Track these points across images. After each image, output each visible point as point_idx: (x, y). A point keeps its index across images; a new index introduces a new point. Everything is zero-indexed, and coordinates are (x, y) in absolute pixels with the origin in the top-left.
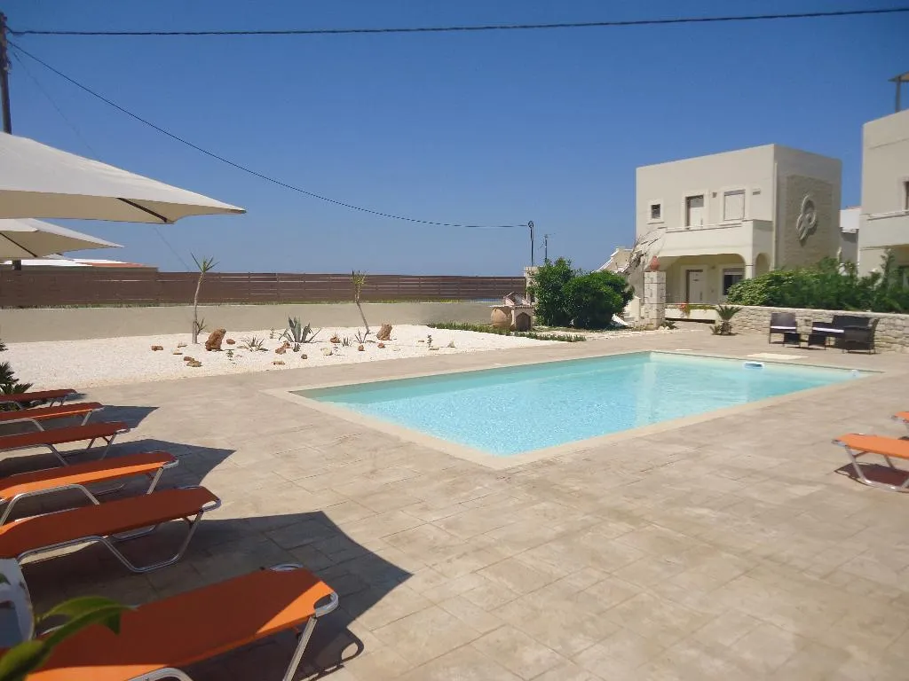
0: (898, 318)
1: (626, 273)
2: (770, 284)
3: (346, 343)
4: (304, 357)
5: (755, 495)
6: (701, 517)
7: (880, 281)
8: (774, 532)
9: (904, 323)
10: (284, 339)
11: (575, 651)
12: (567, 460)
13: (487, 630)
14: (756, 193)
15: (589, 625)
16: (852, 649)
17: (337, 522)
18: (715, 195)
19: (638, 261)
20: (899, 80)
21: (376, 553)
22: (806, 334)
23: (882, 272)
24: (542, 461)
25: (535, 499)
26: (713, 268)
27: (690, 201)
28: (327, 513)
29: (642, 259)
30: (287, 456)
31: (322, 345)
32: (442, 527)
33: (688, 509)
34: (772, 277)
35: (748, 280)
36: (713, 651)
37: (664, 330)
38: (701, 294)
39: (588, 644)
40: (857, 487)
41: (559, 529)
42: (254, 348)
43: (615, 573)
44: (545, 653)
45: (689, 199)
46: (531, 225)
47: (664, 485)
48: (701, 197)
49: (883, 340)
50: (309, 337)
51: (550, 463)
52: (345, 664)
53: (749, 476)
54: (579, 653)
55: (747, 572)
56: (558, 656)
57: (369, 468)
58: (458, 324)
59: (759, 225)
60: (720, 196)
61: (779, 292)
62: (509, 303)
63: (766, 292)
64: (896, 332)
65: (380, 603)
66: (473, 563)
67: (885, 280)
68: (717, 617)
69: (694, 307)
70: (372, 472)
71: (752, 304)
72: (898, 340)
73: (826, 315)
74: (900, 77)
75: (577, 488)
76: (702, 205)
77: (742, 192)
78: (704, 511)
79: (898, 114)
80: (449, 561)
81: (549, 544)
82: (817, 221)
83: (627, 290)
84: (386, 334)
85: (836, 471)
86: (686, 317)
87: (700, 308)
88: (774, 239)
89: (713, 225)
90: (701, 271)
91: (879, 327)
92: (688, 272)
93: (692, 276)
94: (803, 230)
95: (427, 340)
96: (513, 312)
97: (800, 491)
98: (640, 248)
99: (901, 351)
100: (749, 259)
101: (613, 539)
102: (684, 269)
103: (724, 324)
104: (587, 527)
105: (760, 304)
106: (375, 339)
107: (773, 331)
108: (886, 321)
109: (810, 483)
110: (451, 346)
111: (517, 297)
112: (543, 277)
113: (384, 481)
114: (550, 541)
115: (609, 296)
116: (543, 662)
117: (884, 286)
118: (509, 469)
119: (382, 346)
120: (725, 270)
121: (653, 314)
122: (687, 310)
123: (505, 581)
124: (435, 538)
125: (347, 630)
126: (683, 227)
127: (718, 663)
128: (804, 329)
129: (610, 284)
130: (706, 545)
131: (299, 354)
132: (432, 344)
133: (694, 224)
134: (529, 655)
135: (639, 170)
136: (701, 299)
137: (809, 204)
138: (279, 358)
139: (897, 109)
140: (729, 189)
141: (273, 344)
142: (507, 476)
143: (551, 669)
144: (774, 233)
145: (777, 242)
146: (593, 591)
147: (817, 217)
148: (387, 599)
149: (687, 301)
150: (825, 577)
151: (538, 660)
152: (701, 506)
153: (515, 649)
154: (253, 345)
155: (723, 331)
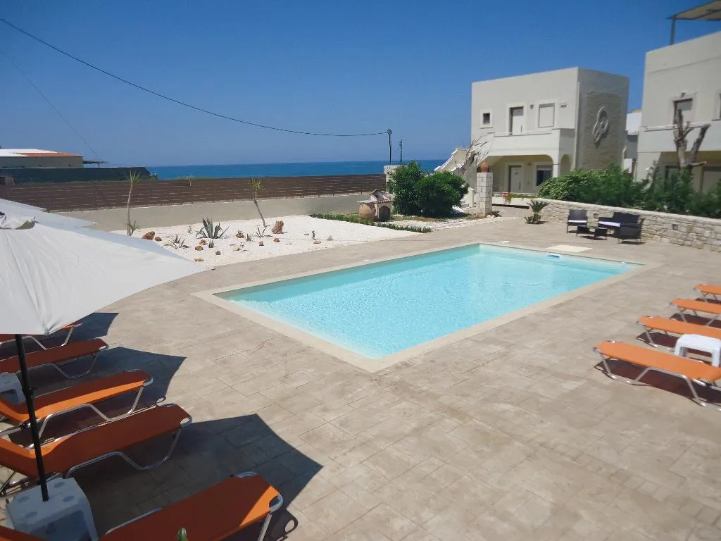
0: (659, 216)
1: (463, 169)
2: (570, 183)
3: (249, 239)
4: (218, 253)
5: (541, 391)
6: (504, 412)
7: (649, 186)
8: (549, 423)
9: (663, 220)
10: (200, 235)
11: (424, 520)
12: (419, 362)
13: (371, 507)
14: (563, 106)
15: (432, 501)
16: (583, 512)
17: (268, 423)
18: (532, 106)
19: (472, 159)
20: (674, 18)
21: (298, 449)
22: (593, 227)
23: (650, 179)
24: (402, 363)
25: (397, 398)
26: (530, 164)
27: (514, 111)
28: (260, 415)
29: (475, 157)
30: (225, 362)
31: (231, 241)
32: (337, 425)
33: (496, 404)
34: (572, 178)
35: (555, 179)
36: (504, 517)
37: (491, 218)
38: (520, 184)
39: (432, 515)
40: (607, 381)
41: (414, 425)
42: (177, 245)
43: (448, 461)
44: (406, 522)
45: (512, 111)
46: (390, 132)
47: (482, 384)
48: (522, 108)
49: (648, 232)
50: (220, 233)
51: (406, 365)
52: (287, 535)
53: (538, 374)
54: (426, 522)
55: (529, 456)
56: (414, 524)
57: (283, 373)
58: (334, 214)
59: (565, 133)
60: (536, 107)
61: (577, 190)
62: (373, 199)
63: (567, 190)
64: (656, 227)
65: (305, 490)
66: (359, 455)
67: (653, 185)
68: (508, 492)
69: (515, 196)
70: (286, 377)
71: (556, 198)
72: (658, 233)
73: (609, 210)
74: (675, 16)
75: (425, 388)
76: (522, 114)
77: (551, 105)
78: (507, 407)
79: (673, 46)
80: (344, 454)
81: (407, 438)
82: (608, 127)
83: (463, 186)
84: (279, 228)
85: (595, 367)
86: (508, 204)
87: (519, 197)
88: (576, 143)
89: (531, 132)
90: (520, 166)
91: (645, 222)
92: (510, 167)
93: (514, 170)
94: (597, 135)
95: (311, 235)
96: (376, 205)
97: (569, 386)
98: (474, 148)
99: (660, 241)
100: (556, 159)
101: (447, 433)
102: (507, 165)
103: (535, 215)
104: (431, 423)
105: (563, 200)
106: (271, 234)
107: (570, 224)
108: (650, 218)
109: (577, 378)
110: (330, 239)
111: (379, 194)
112: (398, 176)
113: (295, 385)
114: (408, 436)
115: (449, 193)
116: (405, 529)
117: (651, 190)
118: (380, 372)
119: (277, 241)
120: (538, 166)
121: (483, 205)
122: (508, 198)
123: (380, 469)
124: (334, 435)
125: (286, 511)
126: (507, 133)
127: (506, 526)
128: (592, 223)
129: (450, 183)
130: (506, 435)
131: (214, 250)
132: (315, 238)
133: (516, 130)
134: (398, 524)
135: (474, 84)
136: (520, 188)
137: (603, 114)
138: (198, 254)
139: (672, 42)
140: (542, 102)
141: (193, 241)
142: (377, 378)
143: (410, 534)
144: (576, 139)
145: (578, 145)
146: (434, 476)
147: (609, 124)
148: (309, 486)
149: (509, 191)
150: (574, 459)
151: (402, 528)
152: (505, 402)
153: (388, 520)
154: (176, 241)
155: (534, 220)
